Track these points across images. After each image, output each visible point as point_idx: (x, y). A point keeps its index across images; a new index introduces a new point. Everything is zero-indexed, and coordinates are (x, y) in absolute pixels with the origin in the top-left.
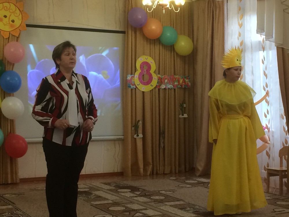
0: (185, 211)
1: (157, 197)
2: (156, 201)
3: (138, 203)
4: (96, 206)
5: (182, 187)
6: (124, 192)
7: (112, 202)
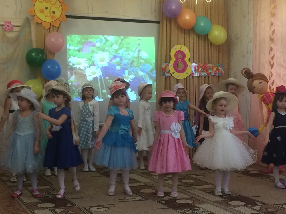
0: (213, 195)
1: (188, 181)
3: (169, 186)
6: (156, 175)
7: (144, 185)
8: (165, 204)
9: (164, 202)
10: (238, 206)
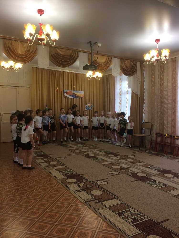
0: (102, 152)
1: (91, 147)
2: (91, 148)
3: (85, 149)
4: (70, 150)
5: (100, 143)
6: (79, 145)
7: (75, 149)
8: (85, 156)
9: (84, 155)
10: (112, 156)
